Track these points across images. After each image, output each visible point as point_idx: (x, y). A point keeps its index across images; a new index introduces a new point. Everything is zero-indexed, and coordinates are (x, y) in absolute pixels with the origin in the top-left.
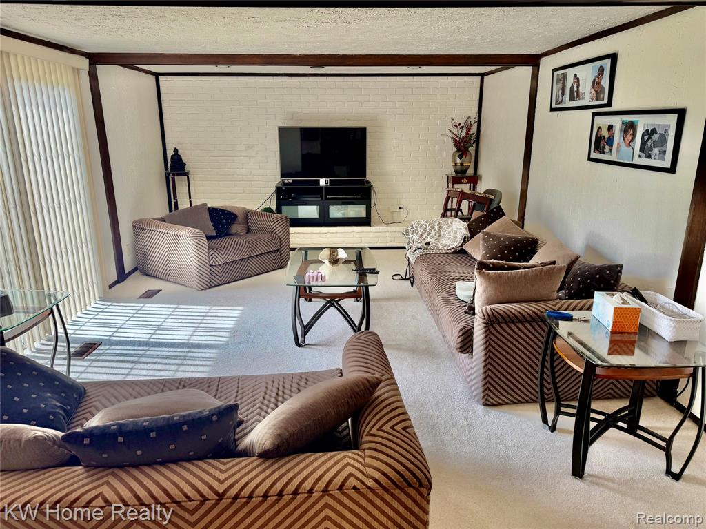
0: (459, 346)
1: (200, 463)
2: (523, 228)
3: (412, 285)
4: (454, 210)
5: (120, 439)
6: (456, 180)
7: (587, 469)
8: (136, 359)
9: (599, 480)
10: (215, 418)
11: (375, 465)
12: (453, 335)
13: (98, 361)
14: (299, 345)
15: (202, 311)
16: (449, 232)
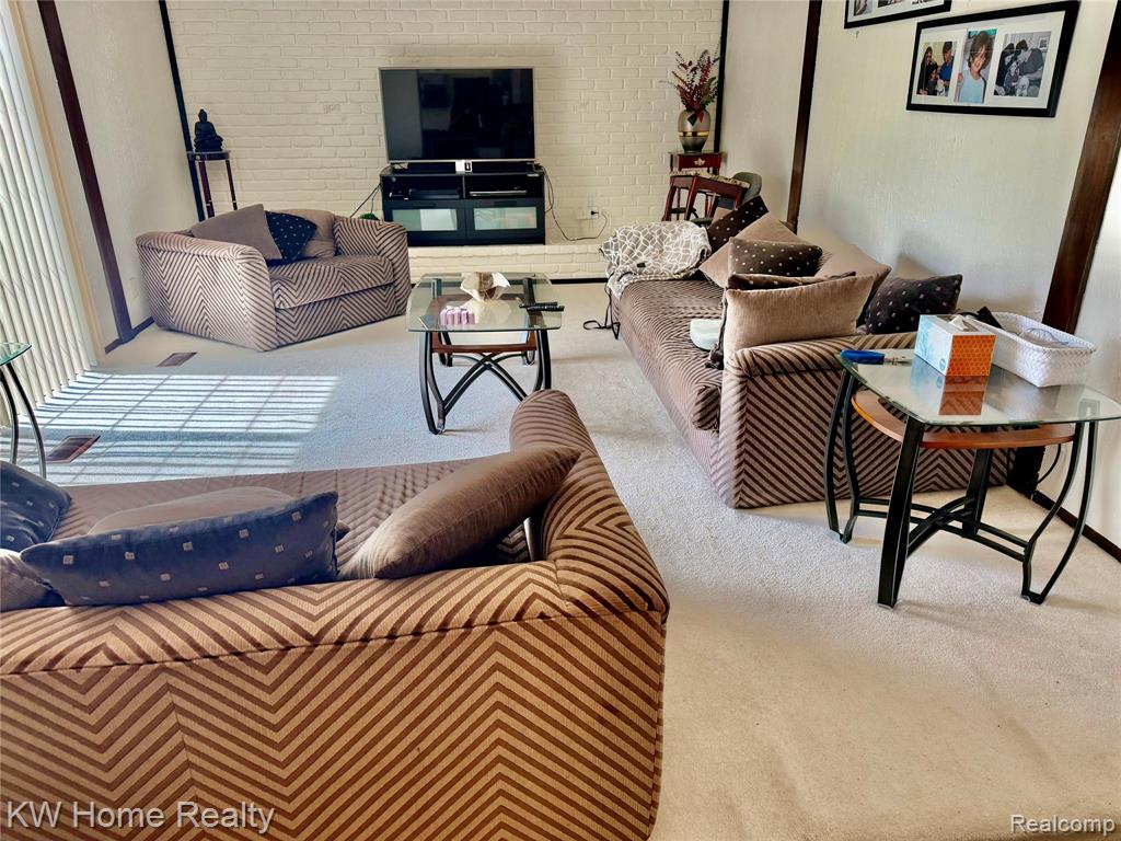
0: (698, 417)
1: (274, 592)
2: (795, 232)
3: (616, 337)
4: (683, 210)
5: (129, 556)
6: (685, 161)
7: (902, 594)
8: (160, 460)
9: (920, 610)
10: (296, 516)
11: (575, 580)
12: (688, 402)
13: (95, 464)
14: (436, 432)
15: (267, 383)
16: (677, 245)
